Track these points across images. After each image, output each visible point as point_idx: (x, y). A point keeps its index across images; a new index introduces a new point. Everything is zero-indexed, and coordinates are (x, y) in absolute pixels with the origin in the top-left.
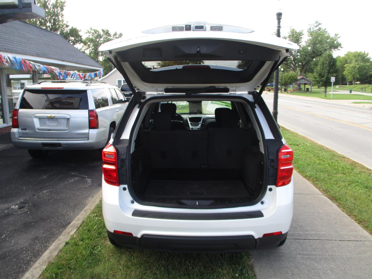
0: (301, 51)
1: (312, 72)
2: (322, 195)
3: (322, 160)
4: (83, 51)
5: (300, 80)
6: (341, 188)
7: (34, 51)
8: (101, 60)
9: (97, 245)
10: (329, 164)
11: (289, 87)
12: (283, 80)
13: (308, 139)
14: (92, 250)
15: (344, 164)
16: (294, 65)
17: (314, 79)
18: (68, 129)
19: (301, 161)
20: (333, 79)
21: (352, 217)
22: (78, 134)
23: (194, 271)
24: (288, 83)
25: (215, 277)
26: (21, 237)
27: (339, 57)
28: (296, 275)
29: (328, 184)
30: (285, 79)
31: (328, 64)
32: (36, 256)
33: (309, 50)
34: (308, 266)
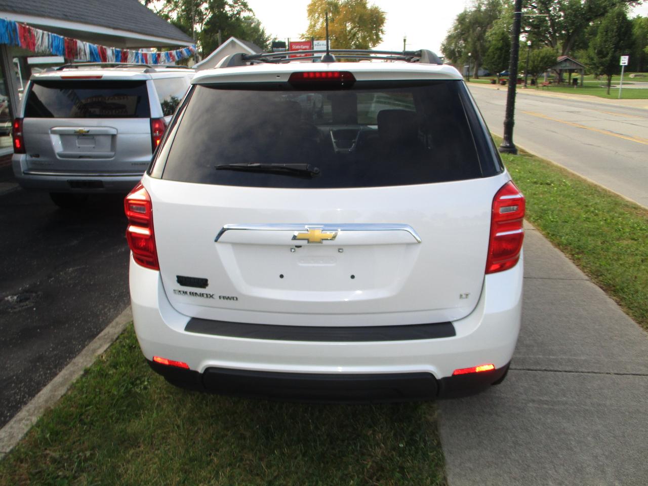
0: (566, 8)
1: (585, 46)
2: (588, 282)
3: (593, 212)
4: (166, 13)
5: (561, 62)
6: (627, 268)
7: (59, 11)
8: (199, 30)
9: (142, 376)
10: (605, 220)
11: (541, 76)
12: (531, 63)
13: (569, 173)
14: (130, 386)
15: (636, 220)
16: (551, 36)
17: (587, 61)
18: (115, 154)
19: (552, 215)
20: (624, 60)
21: (645, 327)
22: (132, 164)
23: (319, 433)
24: (539, 69)
25: (358, 448)
26: (12, 356)
27: (639, 18)
28: (522, 445)
29: (600, 260)
30: (533, 62)
31: (617, 32)
32: (34, 392)
33: (582, 5)
34: (549, 427)
